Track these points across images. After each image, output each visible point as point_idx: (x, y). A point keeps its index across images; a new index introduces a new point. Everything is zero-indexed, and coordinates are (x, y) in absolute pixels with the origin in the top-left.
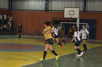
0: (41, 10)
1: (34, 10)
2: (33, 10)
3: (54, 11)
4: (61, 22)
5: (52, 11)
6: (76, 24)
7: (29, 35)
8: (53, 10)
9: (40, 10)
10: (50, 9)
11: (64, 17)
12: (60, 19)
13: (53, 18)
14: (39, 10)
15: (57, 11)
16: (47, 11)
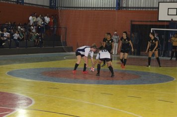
0: (109, 8)
1: (96, 8)
2: (94, 8)
3: (132, 9)
4: (152, 29)
5: (130, 9)
8: (130, 6)
9: (107, 8)
10: (124, 6)
11: (159, 20)
13: (131, 21)
14: (105, 8)
15: (138, 8)
16: (119, 9)
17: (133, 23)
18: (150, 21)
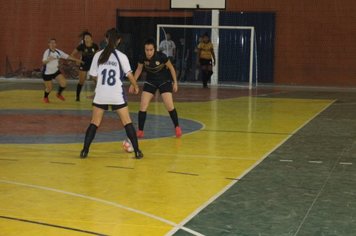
4: (159, 26)
6: (210, 30)
7: (30, 77)
11: (173, 6)
12: (152, 15)
13: (118, 11)
17: (122, 14)
18: (156, 11)
